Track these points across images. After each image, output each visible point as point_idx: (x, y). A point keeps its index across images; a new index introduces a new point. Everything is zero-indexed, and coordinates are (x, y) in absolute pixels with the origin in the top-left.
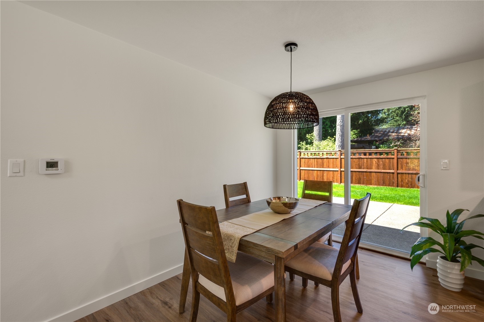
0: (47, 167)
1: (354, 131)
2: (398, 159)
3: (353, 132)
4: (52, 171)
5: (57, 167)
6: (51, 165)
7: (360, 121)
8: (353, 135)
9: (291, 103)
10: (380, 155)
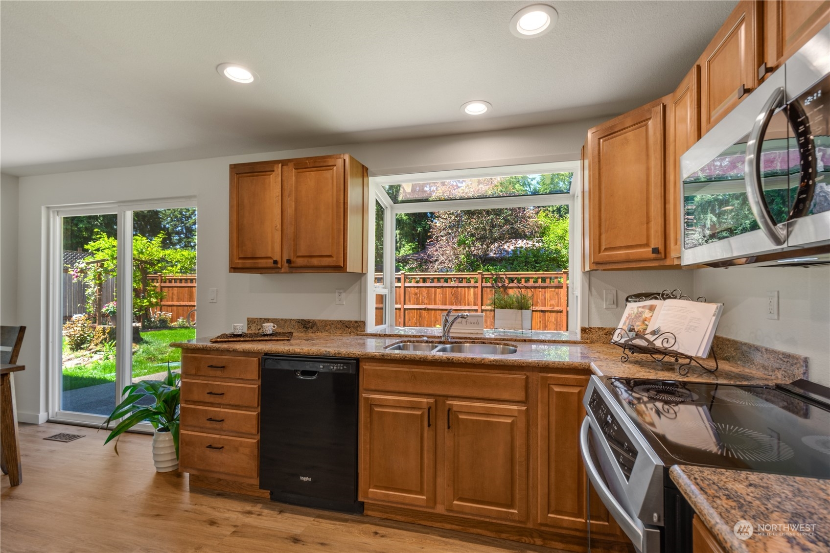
1: (410, 244)
2: (482, 288)
3: (409, 246)
7: (419, 229)
8: (409, 250)
10: (460, 282)
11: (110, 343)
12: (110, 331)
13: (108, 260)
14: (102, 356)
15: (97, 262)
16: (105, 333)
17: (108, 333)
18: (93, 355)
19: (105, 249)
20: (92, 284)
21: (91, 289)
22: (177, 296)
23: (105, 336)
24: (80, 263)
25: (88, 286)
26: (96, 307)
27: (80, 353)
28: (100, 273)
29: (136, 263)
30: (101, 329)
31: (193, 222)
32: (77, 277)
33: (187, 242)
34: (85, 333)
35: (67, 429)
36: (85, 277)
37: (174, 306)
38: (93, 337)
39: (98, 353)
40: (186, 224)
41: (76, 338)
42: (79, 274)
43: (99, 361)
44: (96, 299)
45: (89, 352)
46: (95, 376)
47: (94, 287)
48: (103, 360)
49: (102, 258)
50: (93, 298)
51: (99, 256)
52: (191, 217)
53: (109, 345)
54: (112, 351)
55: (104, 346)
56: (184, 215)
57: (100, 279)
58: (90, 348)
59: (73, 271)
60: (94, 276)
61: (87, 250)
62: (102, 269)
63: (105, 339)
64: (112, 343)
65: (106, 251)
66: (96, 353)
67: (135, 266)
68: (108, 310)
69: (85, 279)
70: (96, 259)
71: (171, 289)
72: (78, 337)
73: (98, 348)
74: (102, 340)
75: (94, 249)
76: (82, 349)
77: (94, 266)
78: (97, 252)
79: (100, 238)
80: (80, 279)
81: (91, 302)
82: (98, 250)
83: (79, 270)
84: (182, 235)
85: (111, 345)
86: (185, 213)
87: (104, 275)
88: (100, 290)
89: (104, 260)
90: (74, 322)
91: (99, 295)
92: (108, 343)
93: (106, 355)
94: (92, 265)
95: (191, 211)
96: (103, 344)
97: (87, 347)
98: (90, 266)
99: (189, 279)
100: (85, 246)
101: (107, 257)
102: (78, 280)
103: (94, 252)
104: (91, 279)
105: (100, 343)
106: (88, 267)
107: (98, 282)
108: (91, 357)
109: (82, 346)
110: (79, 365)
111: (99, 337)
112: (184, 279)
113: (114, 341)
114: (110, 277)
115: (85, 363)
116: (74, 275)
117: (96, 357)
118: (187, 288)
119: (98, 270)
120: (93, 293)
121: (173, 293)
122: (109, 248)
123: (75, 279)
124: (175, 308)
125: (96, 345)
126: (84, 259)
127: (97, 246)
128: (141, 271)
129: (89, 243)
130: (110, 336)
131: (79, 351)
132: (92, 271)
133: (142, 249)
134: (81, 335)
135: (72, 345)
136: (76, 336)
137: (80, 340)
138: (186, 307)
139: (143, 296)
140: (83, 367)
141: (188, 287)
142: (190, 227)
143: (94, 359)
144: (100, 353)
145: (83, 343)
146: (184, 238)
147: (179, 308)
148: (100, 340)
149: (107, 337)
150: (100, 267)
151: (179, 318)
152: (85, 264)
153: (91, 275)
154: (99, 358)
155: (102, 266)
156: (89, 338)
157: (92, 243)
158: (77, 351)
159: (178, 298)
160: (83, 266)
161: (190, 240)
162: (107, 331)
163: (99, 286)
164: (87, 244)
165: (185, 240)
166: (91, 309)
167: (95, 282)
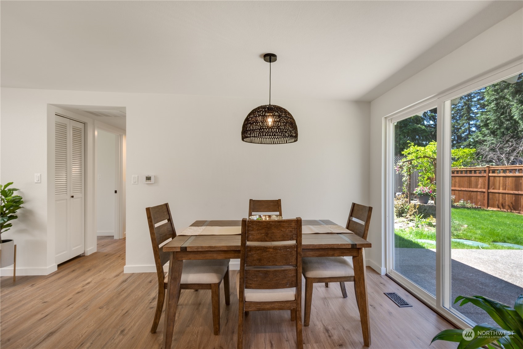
0: (146, 180)
4: (148, 182)
5: (151, 180)
6: (148, 178)
9: (270, 116)
11: (419, 215)
12: (418, 207)
13: (414, 160)
14: (414, 224)
15: (408, 161)
16: (416, 208)
17: (417, 208)
18: (409, 222)
19: (412, 153)
20: (405, 174)
21: (405, 178)
22: (459, 184)
23: (416, 210)
24: (400, 162)
25: (403, 176)
26: (408, 189)
27: (402, 219)
28: (410, 168)
29: (431, 160)
30: (413, 205)
31: (463, 132)
32: (398, 170)
33: (458, 145)
34: (404, 206)
35: (398, 289)
36: (402, 171)
37: (456, 190)
38: (408, 210)
39: (412, 221)
40: (457, 133)
41: (399, 209)
42: (399, 169)
43: (413, 227)
44: (408, 184)
45: (406, 219)
46: (411, 239)
47: (407, 177)
48: (415, 227)
49: (411, 158)
50: (406, 183)
51: (409, 157)
52: (460, 128)
53: (418, 217)
54: (420, 221)
55: (415, 217)
56: (456, 128)
57: (410, 171)
58: (407, 217)
59: (396, 167)
60: (407, 170)
61: (403, 154)
62: (411, 166)
63: (416, 212)
64: (420, 215)
65: (413, 154)
66: (410, 221)
67: (430, 162)
68: (417, 192)
69: (402, 172)
70: (408, 160)
71: (454, 178)
72: (400, 209)
73: (412, 218)
74: (414, 213)
75: (407, 153)
76: (402, 216)
77: (407, 164)
78: (408, 155)
79: (410, 146)
80: (400, 172)
81: (405, 185)
82: (409, 154)
83: (399, 166)
84: (454, 142)
85: (420, 217)
86: (457, 126)
87: (412, 169)
88: (410, 179)
89: (412, 160)
90: (398, 199)
91: (409, 181)
92: (417, 215)
93: (417, 224)
94: (406, 163)
95: (461, 124)
96: (415, 216)
97: (405, 216)
98: (405, 164)
99: (468, 170)
100: (402, 152)
101: (414, 158)
102: (399, 173)
103: (407, 155)
104: (405, 171)
105: (413, 214)
106: (404, 165)
107: (409, 173)
108: (408, 224)
109: (403, 215)
110: (401, 228)
111: (412, 210)
112: (464, 171)
113: (421, 215)
114: (415, 170)
115: (404, 227)
116: (397, 169)
117: (411, 224)
118: (467, 178)
119: (409, 166)
120: (406, 180)
121: (455, 181)
122: (415, 152)
123: (397, 172)
124: (457, 192)
125: (410, 215)
126: (401, 160)
127: (408, 152)
128: (434, 166)
129: (404, 150)
130: (419, 211)
131: (401, 217)
132: (406, 167)
133: (435, 151)
134: (402, 208)
135: (397, 213)
136: (399, 208)
137: (402, 211)
138: (466, 192)
139: (435, 183)
140: (404, 230)
141: (468, 176)
142: (460, 135)
143: (409, 225)
144: (413, 222)
145: (403, 213)
146: (456, 144)
147: (460, 192)
148: (413, 212)
149: (417, 211)
150: (410, 164)
151: (461, 200)
152: (402, 163)
153: (405, 170)
154: (412, 225)
155: (411, 164)
156: (406, 210)
157: (405, 150)
158: (400, 217)
159: (460, 185)
160: (401, 164)
161: (460, 144)
162: (417, 207)
163: (409, 176)
164: (403, 151)
165: (456, 145)
166: (405, 190)
167: (407, 174)
